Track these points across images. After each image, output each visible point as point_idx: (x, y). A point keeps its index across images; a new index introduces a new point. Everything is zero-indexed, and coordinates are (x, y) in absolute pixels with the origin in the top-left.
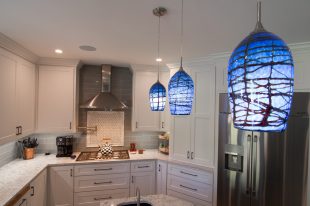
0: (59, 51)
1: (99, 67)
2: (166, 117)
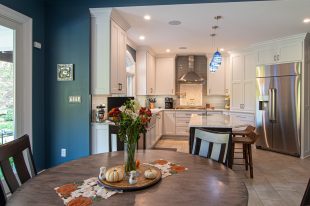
0: (168, 51)
1: (187, 57)
2: (229, 86)
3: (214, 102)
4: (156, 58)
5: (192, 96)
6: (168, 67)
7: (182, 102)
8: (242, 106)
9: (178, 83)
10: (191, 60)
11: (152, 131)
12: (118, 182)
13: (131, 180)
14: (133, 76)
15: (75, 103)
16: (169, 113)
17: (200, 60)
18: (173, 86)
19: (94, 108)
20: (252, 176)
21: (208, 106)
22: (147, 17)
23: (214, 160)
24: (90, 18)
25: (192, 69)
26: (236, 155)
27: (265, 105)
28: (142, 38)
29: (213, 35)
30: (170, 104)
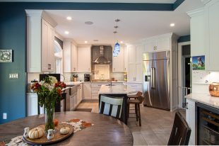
0: (86, 42)
1: (99, 46)
2: (126, 66)
3: (117, 76)
4: (78, 47)
5: (103, 73)
6: (86, 53)
7: (96, 77)
8: (135, 79)
9: (93, 64)
10: (102, 48)
11: (75, 97)
12: (39, 138)
13: (48, 137)
14: (60, 59)
15: (14, 79)
16: (87, 85)
17: (108, 49)
18: (89, 66)
19: (29, 82)
20: (140, 125)
21: (113, 79)
22: (69, 18)
23: (113, 117)
24: (26, 17)
25: (102, 55)
26: (130, 112)
27: (149, 78)
28: (67, 33)
29: (115, 32)
30: (88, 78)
